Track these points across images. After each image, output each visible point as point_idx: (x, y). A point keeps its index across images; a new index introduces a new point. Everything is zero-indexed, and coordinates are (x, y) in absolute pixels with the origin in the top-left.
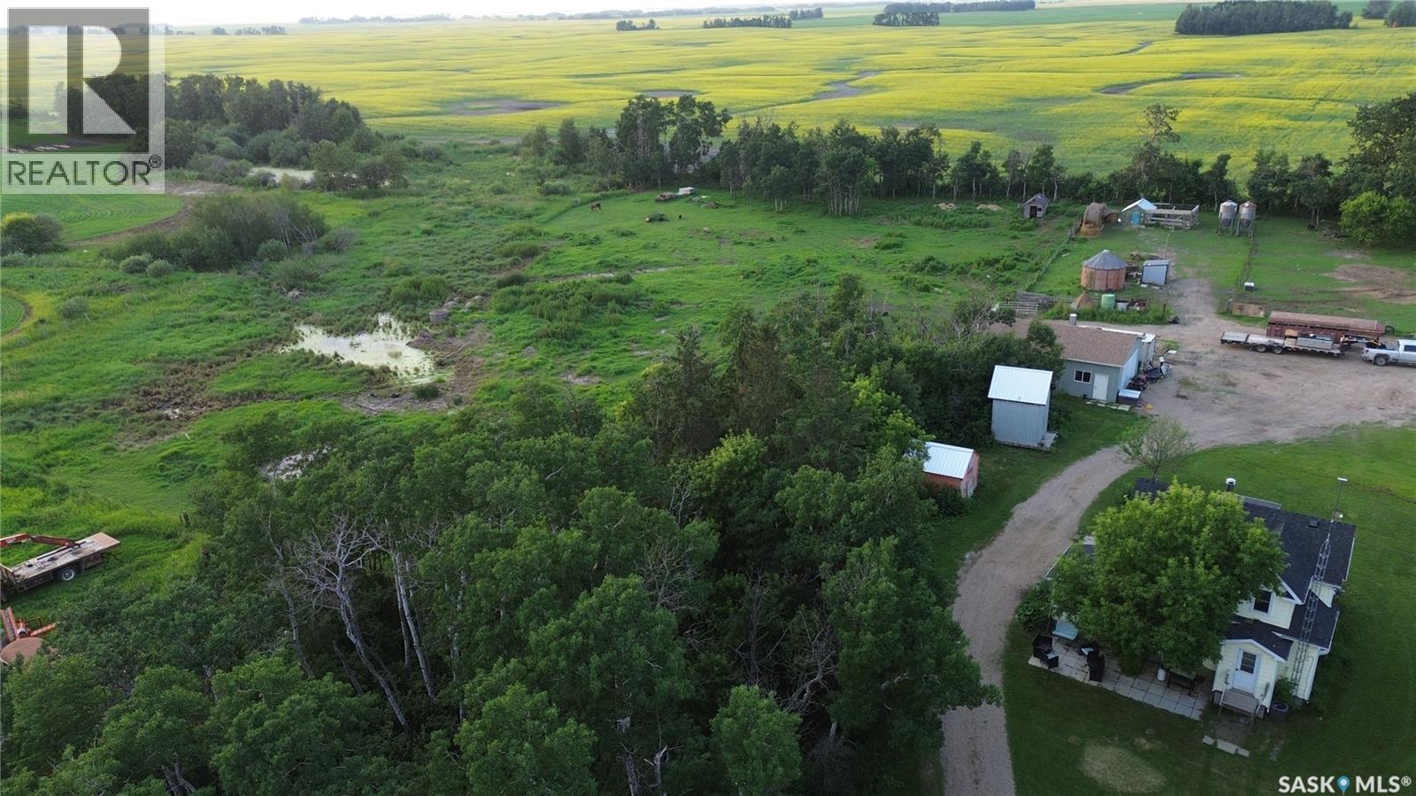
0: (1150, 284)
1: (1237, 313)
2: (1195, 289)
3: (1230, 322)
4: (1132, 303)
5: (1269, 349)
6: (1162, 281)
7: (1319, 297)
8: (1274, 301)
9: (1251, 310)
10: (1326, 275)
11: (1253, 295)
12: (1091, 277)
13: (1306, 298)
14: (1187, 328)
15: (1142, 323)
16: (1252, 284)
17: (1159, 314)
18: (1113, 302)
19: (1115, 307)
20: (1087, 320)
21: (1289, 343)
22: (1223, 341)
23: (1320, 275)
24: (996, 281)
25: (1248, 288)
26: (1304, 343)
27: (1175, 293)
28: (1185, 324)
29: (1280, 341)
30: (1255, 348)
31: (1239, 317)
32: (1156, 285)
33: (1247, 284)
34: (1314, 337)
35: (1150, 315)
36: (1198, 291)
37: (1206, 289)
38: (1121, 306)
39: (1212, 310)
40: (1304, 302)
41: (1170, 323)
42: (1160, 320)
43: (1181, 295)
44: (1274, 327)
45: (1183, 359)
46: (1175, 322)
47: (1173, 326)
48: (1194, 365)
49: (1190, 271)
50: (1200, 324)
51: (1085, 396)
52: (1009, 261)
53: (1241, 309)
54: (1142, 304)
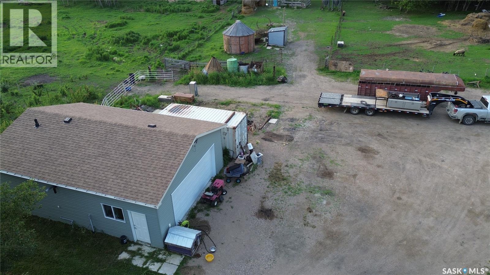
0: (274, 46)
1: (333, 69)
2: (304, 48)
3: (327, 78)
4: (252, 66)
5: (362, 111)
6: (281, 43)
7: (388, 51)
8: (358, 55)
9: (343, 65)
10: (388, 33)
11: (344, 51)
12: (229, 43)
13: (380, 52)
14: (293, 88)
15: (257, 84)
16: (342, 43)
17: (271, 75)
18: (236, 65)
19: (239, 69)
20: (213, 84)
21: (380, 105)
22: (320, 105)
23: (384, 33)
24: (165, 49)
25: (340, 46)
26: (395, 104)
27: (290, 52)
28: (292, 83)
29: (370, 101)
30: (349, 110)
31: (334, 73)
32: (278, 47)
33: (339, 42)
34: (403, 98)
35: (264, 76)
36: (306, 50)
37: (312, 48)
38: (243, 68)
39: (314, 66)
40: (379, 55)
41: (280, 83)
42: (271, 81)
43: (293, 54)
44: (364, 85)
45: (281, 132)
46: (283, 81)
47: (280, 86)
48: (291, 139)
49: (302, 35)
50: (304, 82)
51: (124, 237)
52: (185, 33)
53: (335, 65)
54: (259, 65)
